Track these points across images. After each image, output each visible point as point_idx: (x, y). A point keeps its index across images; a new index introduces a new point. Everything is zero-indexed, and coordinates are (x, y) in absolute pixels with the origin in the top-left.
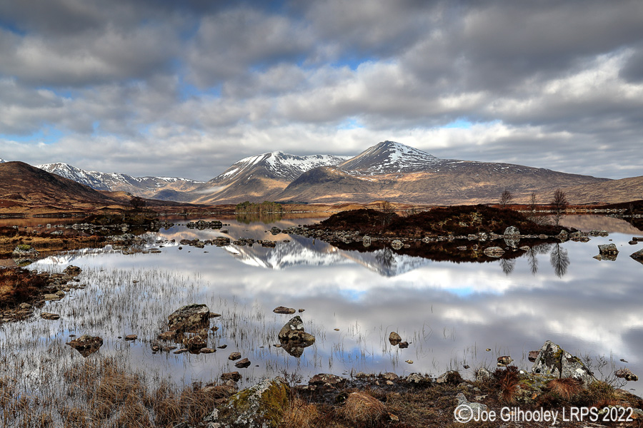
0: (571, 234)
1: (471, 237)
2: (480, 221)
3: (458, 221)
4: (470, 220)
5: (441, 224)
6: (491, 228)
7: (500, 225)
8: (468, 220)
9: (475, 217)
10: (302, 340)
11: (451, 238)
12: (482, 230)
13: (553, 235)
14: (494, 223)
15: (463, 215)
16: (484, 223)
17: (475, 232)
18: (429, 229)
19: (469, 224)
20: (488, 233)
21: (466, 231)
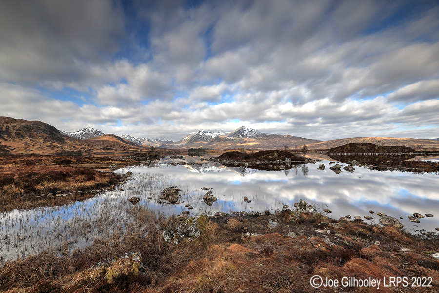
0: (309, 161)
1: (274, 162)
3: (269, 156)
4: (273, 155)
5: (263, 157)
6: (281, 158)
7: (284, 157)
8: (272, 156)
9: (275, 154)
10: (212, 200)
11: (266, 162)
12: (278, 159)
13: (303, 161)
14: (282, 156)
15: (271, 154)
16: (278, 156)
17: (275, 160)
18: (259, 159)
20: (280, 160)
21: (272, 160)
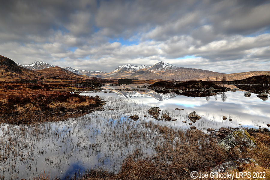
0: (229, 89)
1: (200, 90)
2: (201, 85)
3: (195, 85)
4: (199, 85)
5: (190, 86)
6: (205, 87)
7: (208, 86)
8: (198, 85)
9: (200, 84)
11: (194, 90)
12: (203, 88)
13: (224, 90)
14: (206, 86)
15: (196, 83)
16: (203, 85)
17: (201, 88)
18: (187, 87)
19: (198, 86)
20: (204, 89)
21: (198, 88)
